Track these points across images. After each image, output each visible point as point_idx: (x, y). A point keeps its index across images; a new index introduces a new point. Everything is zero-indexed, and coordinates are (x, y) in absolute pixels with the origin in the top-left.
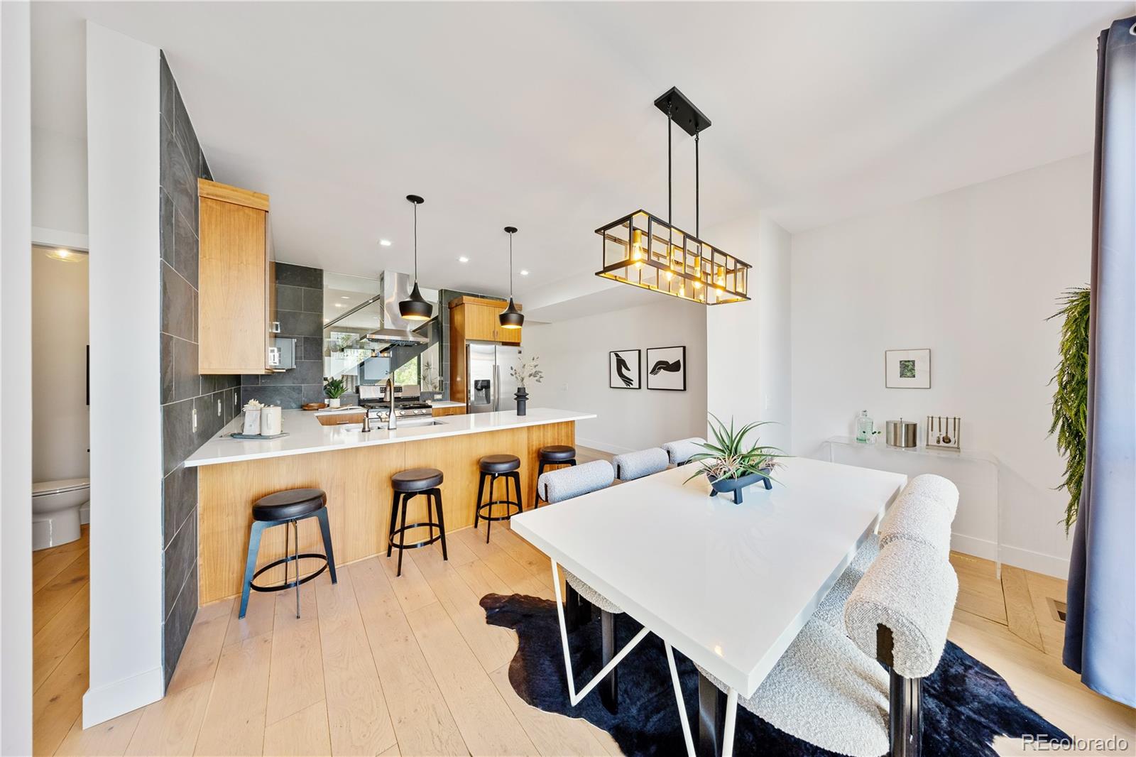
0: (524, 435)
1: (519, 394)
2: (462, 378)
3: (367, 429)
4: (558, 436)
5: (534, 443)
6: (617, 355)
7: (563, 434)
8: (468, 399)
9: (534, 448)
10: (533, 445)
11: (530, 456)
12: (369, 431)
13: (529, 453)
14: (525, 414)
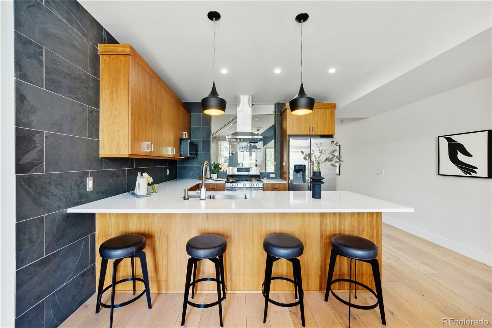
0: (316, 221)
1: (315, 178)
2: (286, 163)
3: (186, 198)
4: (359, 225)
5: (329, 228)
6: (449, 139)
7: (365, 224)
8: (289, 178)
9: (328, 233)
10: (326, 231)
11: (324, 241)
12: (188, 199)
13: (321, 237)
14: (320, 198)
